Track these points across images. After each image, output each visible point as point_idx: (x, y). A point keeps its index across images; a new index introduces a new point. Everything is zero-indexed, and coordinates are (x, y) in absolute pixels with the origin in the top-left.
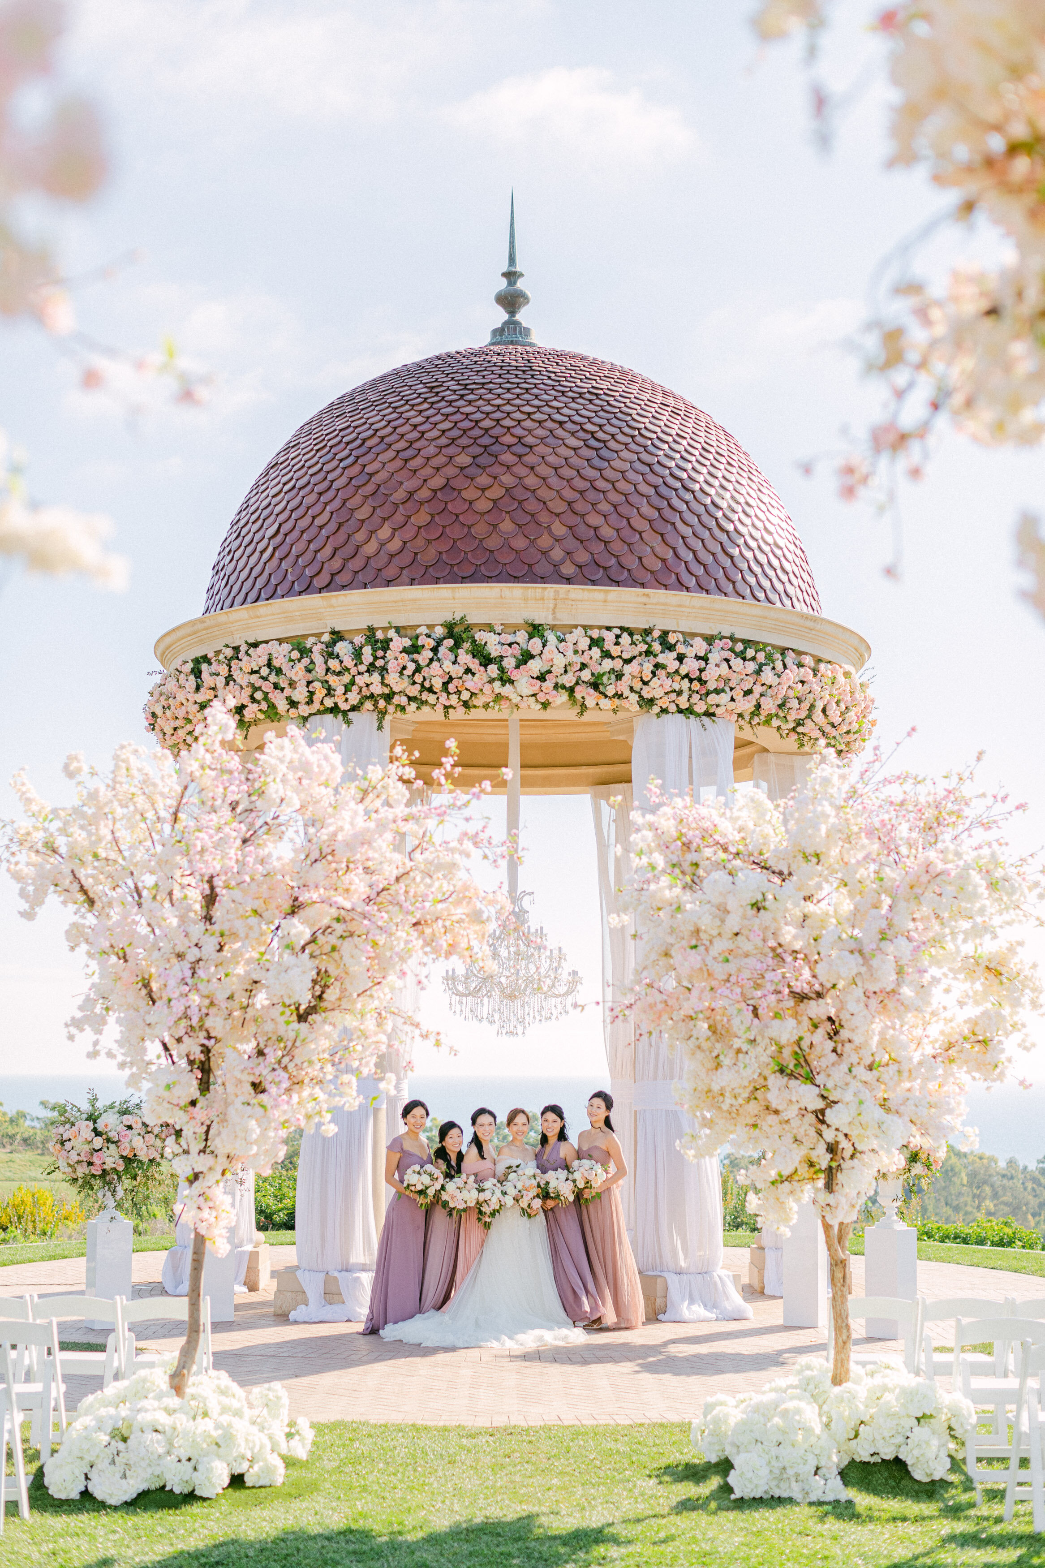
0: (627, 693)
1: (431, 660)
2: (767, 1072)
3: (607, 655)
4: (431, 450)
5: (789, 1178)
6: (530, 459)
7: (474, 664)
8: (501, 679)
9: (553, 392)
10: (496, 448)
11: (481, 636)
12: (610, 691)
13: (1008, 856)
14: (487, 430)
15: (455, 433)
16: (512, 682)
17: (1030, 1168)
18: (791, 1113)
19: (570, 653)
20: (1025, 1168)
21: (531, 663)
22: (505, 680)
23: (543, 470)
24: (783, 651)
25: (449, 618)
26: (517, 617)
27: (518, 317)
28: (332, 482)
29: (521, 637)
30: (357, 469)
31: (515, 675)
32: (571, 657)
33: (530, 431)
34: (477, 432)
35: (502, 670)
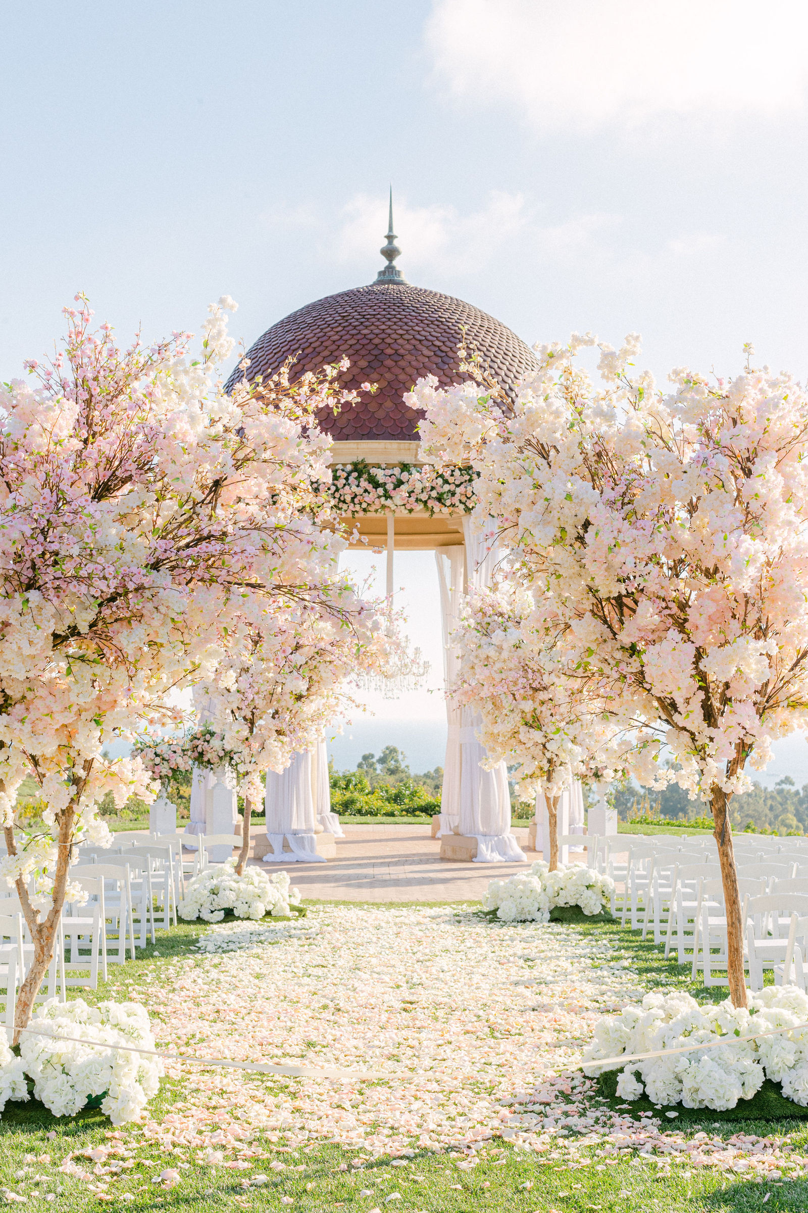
0: (458, 503)
1: (345, 485)
2: (519, 725)
5: (531, 776)
6: (402, 363)
7: (370, 487)
8: (385, 496)
9: (415, 321)
10: (381, 357)
11: (373, 471)
12: (448, 503)
14: (376, 345)
15: (358, 347)
16: (391, 498)
17: (769, 790)
20: (766, 789)
21: (402, 487)
22: (387, 496)
25: (355, 460)
26: (395, 460)
27: (395, 263)
29: (397, 471)
31: (393, 493)
32: (425, 483)
33: (402, 346)
34: (370, 347)
35: (386, 490)
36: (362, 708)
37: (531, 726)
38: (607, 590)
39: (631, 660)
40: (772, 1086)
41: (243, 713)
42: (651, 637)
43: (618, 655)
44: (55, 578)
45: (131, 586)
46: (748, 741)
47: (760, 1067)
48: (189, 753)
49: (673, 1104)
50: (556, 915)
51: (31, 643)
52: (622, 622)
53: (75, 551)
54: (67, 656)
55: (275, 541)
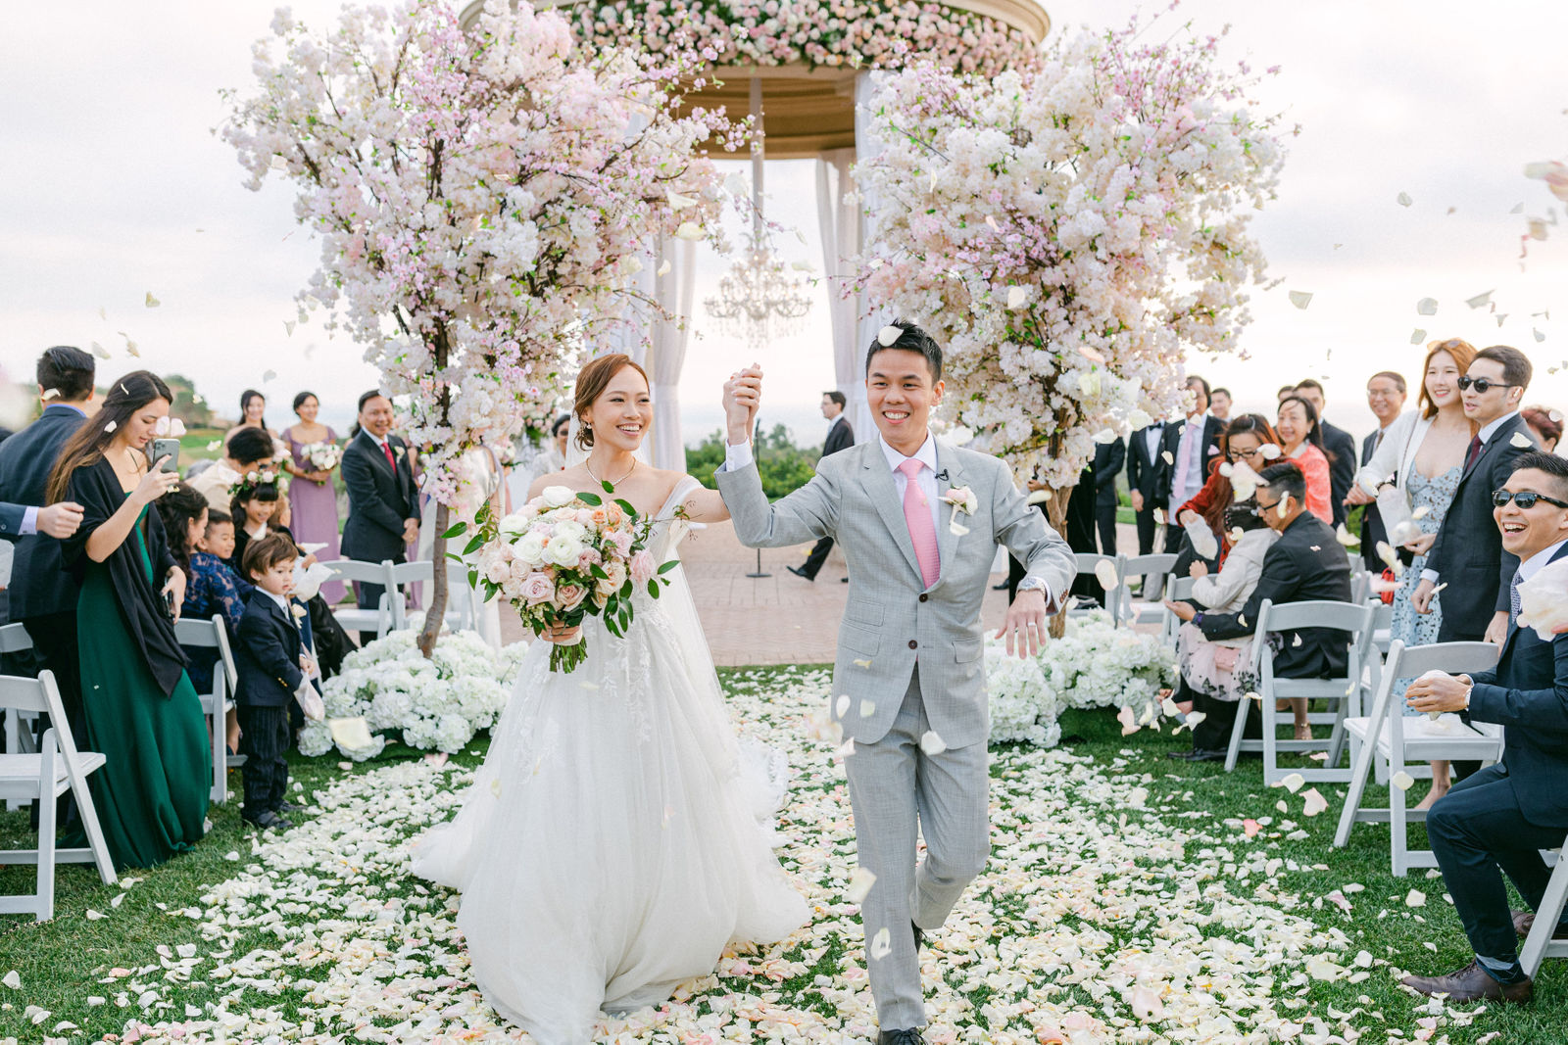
3: (833, 16)
12: (836, 48)
13: (1257, 116)
16: (752, 40)
18: (1023, 378)
19: (802, 14)
24: (982, 17)
32: (803, 18)
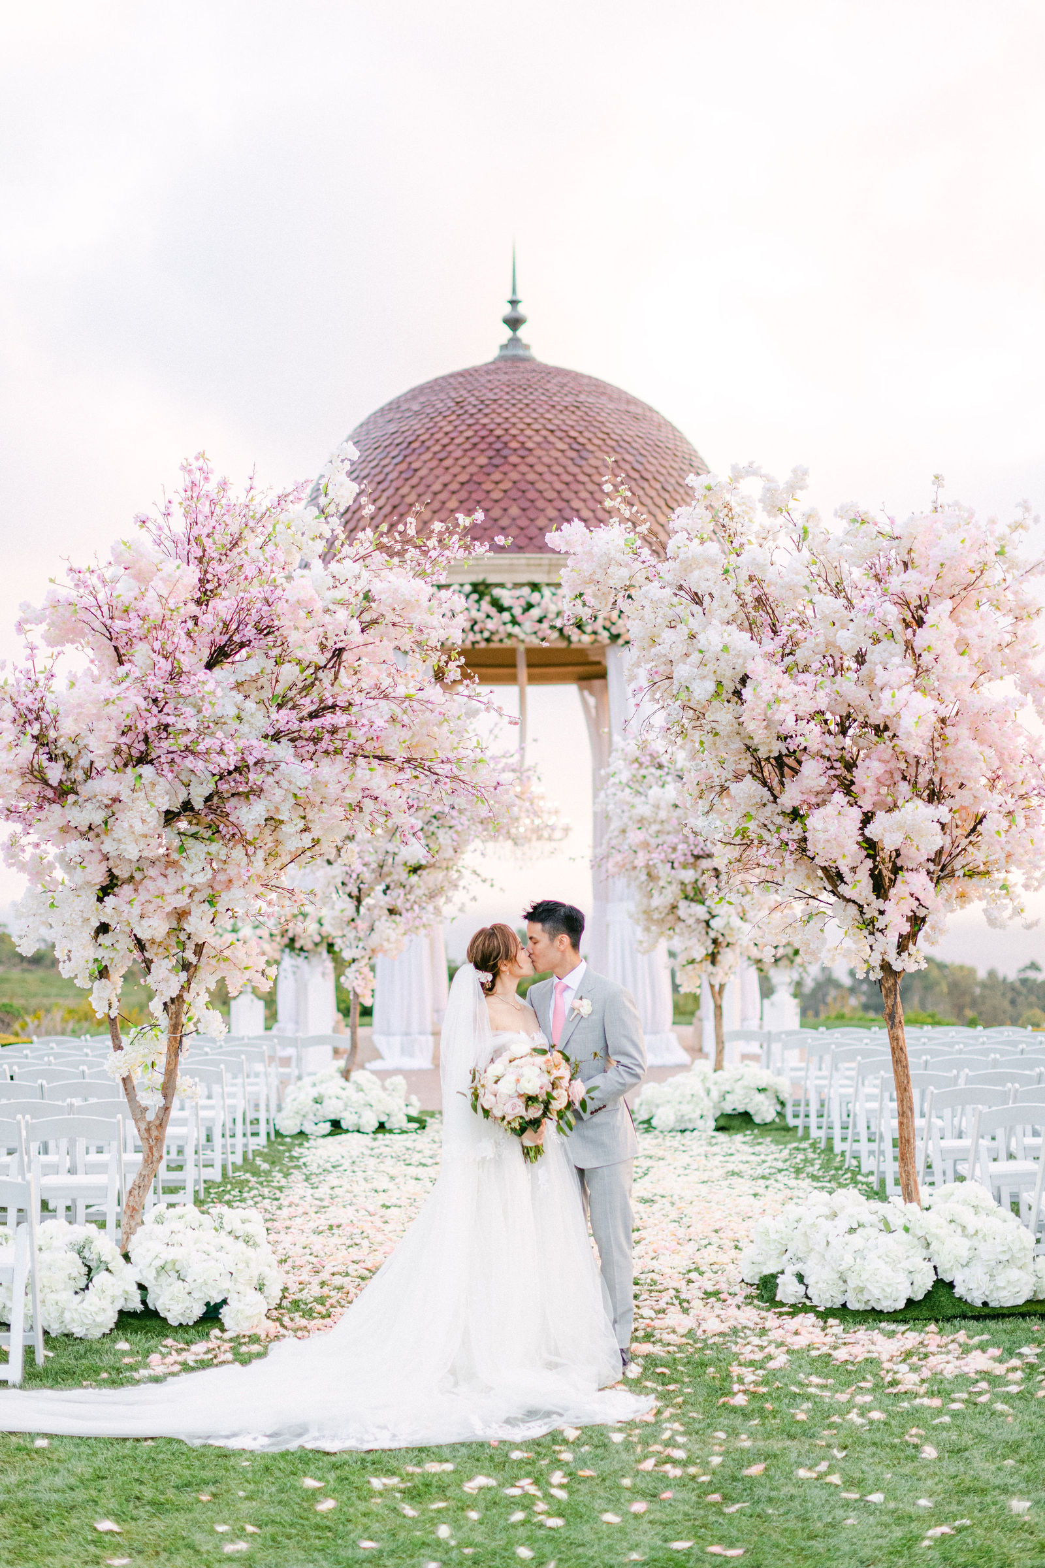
2: (678, 899)
4: (458, 453)
6: (530, 460)
7: (493, 612)
8: (512, 622)
9: (546, 406)
10: (505, 451)
11: (496, 592)
14: (498, 437)
15: (475, 440)
16: (519, 624)
21: (532, 610)
22: (514, 622)
23: (540, 468)
25: (475, 579)
26: (522, 578)
27: (520, 334)
28: (387, 474)
29: (525, 592)
30: (404, 466)
31: (521, 619)
33: (530, 438)
34: (491, 439)
35: (512, 615)
36: (488, 883)
37: (692, 900)
38: (767, 748)
39: (793, 826)
40: (943, 1286)
41: (348, 890)
42: (813, 800)
43: (779, 820)
44: (169, 752)
45: (251, 761)
46: (921, 913)
47: (931, 1265)
48: (278, 938)
49: (837, 1305)
50: (722, 1123)
51: (143, 821)
52: (782, 784)
53: (192, 725)
54: (179, 834)
55: (405, 712)
